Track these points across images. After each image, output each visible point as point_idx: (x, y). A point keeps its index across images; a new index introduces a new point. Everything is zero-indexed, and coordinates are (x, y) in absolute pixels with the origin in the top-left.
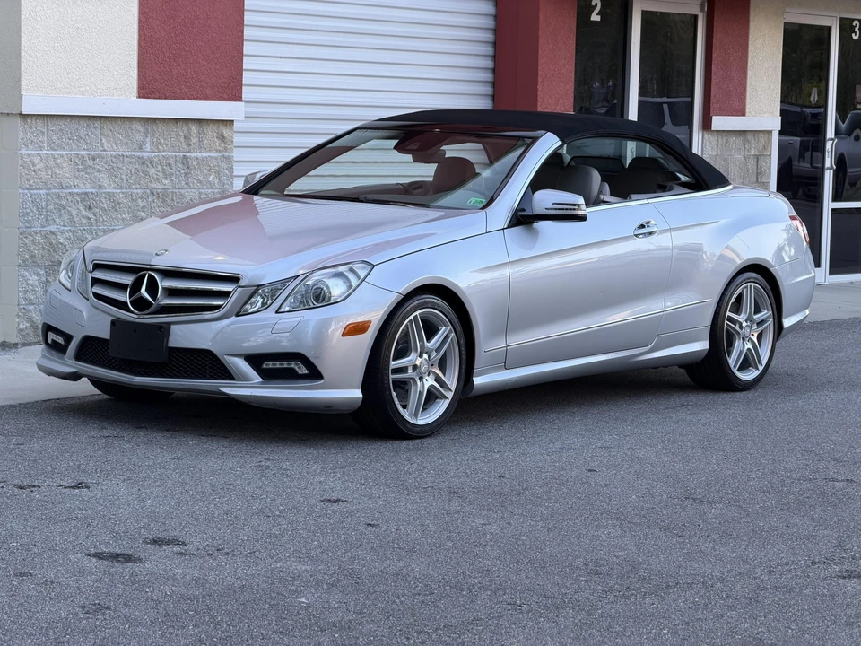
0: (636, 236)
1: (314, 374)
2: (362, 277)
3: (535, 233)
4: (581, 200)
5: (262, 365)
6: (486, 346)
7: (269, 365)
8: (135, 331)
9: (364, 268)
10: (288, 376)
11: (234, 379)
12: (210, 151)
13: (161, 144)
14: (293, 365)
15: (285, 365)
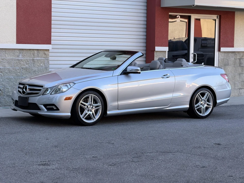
2: (72, 86)
5: (46, 107)
7: (49, 107)
8: (22, 99)
11: (41, 110)
12: (41, 58)
13: (25, 56)
14: (53, 107)
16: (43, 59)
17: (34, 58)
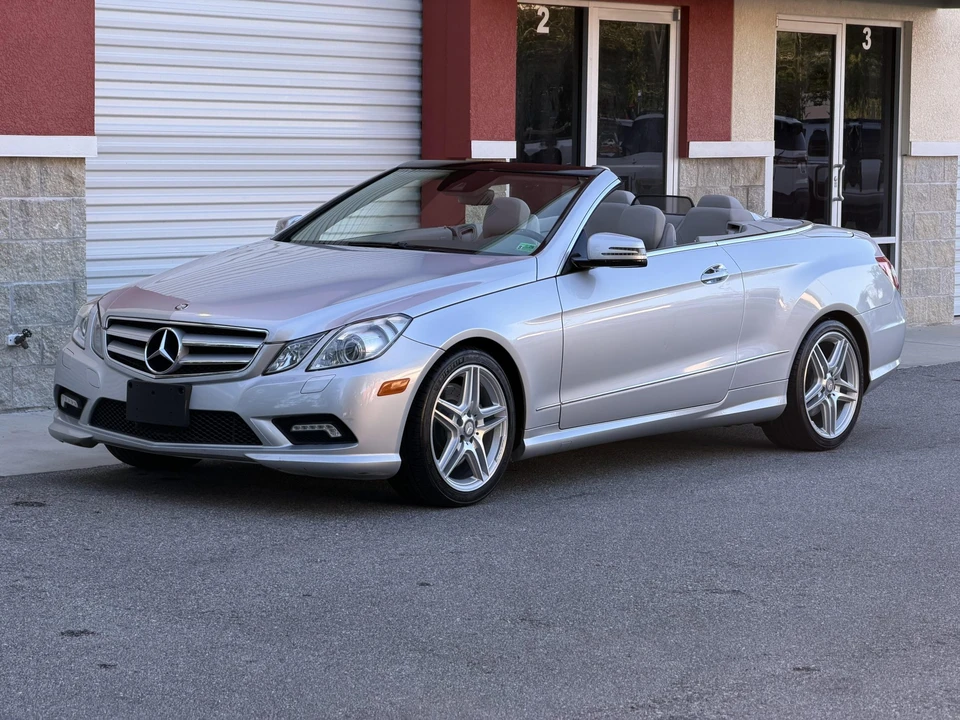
0: (704, 282)
1: (348, 437)
2: (399, 332)
3: (591, 281)
4: (641, 245)
5: (291, 428)
6: (538, 404)
7: (300, 428)
8: (153, 392)
9: (401, 322)
10: (320, 440)
12: (55, 195)
14: (325, 427)
15: (316, 427)
16: (63, 203)
17: (29, 196)
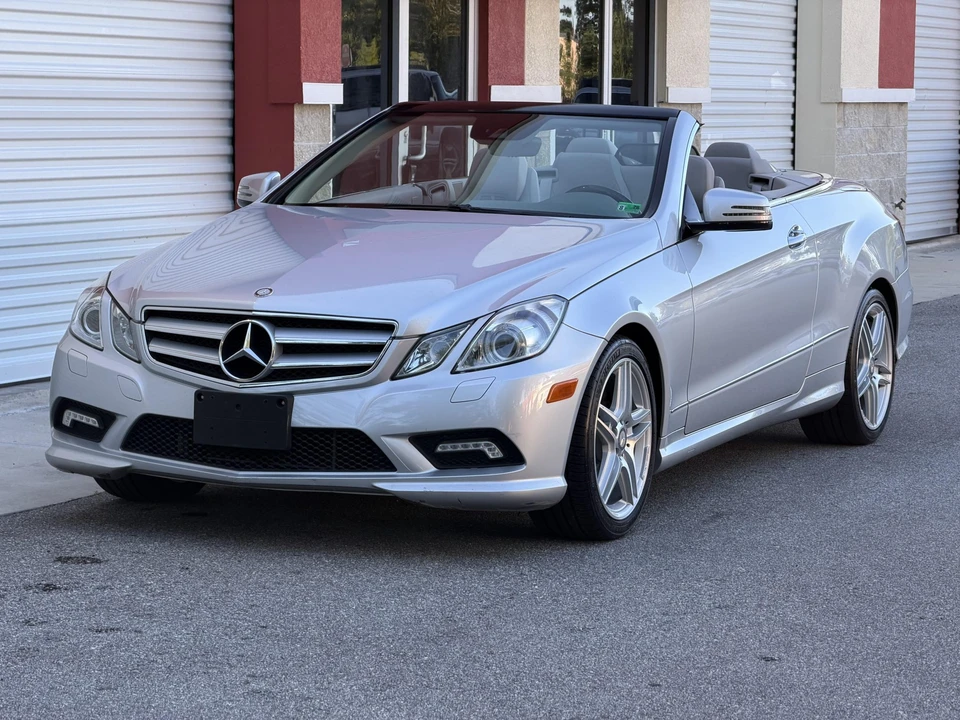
1: (512, 457)
2: (559, 319)
5: (436, 447)
8: (238, 406)
9: (557, 305)
10: (476, 462)
11: (394, 469)
14: (482, 446)
15: (471, 446)
